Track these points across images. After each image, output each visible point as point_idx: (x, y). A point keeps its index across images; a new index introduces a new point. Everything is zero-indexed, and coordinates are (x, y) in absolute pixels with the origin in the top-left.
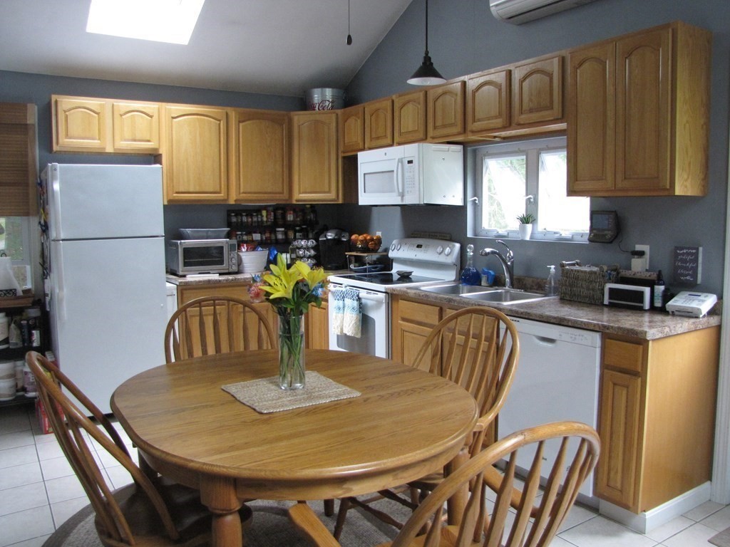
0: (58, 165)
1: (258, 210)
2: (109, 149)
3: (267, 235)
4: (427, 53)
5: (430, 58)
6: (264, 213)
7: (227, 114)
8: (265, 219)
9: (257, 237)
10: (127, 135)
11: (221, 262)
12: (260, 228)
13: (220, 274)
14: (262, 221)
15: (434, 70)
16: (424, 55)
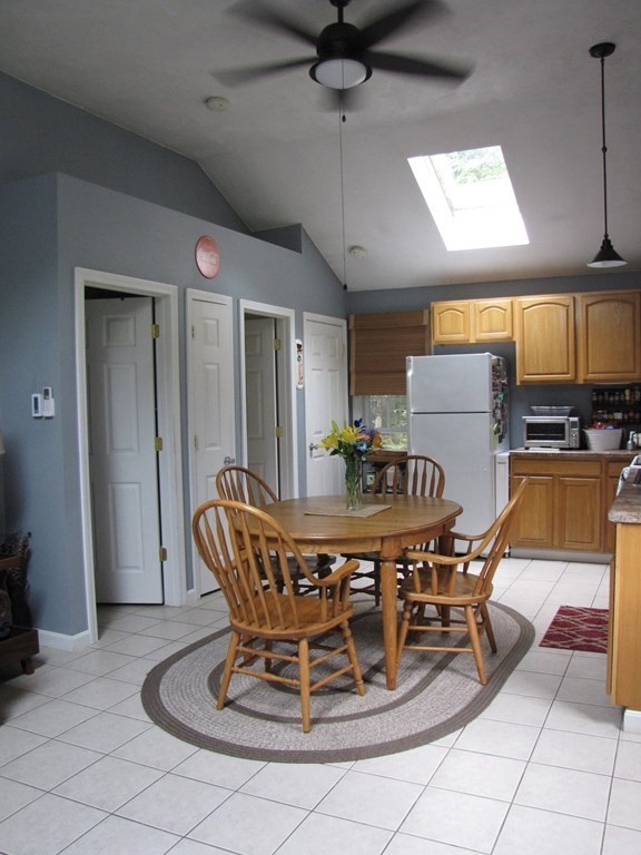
0: (412, 357)
1: (621, 389)
2: (472, 341)
3: (631, 414)
4: (606, 236)
5: (609, 241)
6: (627, 392)
7: (574, 298)
8: (627, 398)
9: (618, 416)
10: (485, 327)
11: (563, 438)
12: (621, 406)
13: (561, 449)
14: (625, 400)
15: (615, 252)
16: (603, 238)
